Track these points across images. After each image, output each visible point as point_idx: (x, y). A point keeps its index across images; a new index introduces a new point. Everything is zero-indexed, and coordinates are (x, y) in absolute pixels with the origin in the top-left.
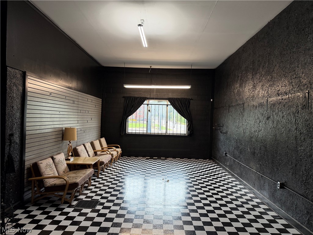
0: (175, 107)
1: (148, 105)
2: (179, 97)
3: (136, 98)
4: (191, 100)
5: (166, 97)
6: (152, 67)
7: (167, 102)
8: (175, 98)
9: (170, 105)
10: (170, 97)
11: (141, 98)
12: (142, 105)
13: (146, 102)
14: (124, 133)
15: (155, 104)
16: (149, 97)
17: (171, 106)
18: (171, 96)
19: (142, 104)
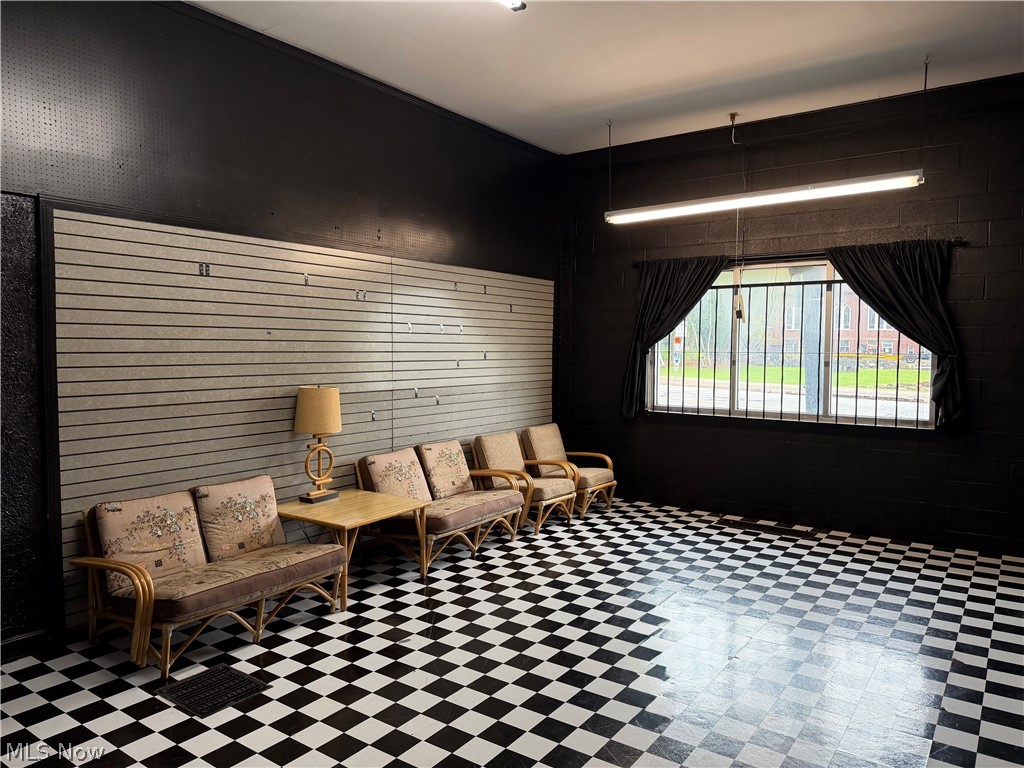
0: (867, 291)
1: (735, 288)
2: (891, 240)
3: (682, 265)
4: (959, 252)
5: (821, 245)
6: (738, 121)
7: (825, 270)
8: (862, 248)
9: (840, 282)
10: (842, 242)
11: (701, 260)
12: (709, 291)
13: (725, 278)
14: (635, 407)
15: (767, 285)
16: (737, 253)
17: (846, 287)
18: (844, 236)
19: (708, 285)
